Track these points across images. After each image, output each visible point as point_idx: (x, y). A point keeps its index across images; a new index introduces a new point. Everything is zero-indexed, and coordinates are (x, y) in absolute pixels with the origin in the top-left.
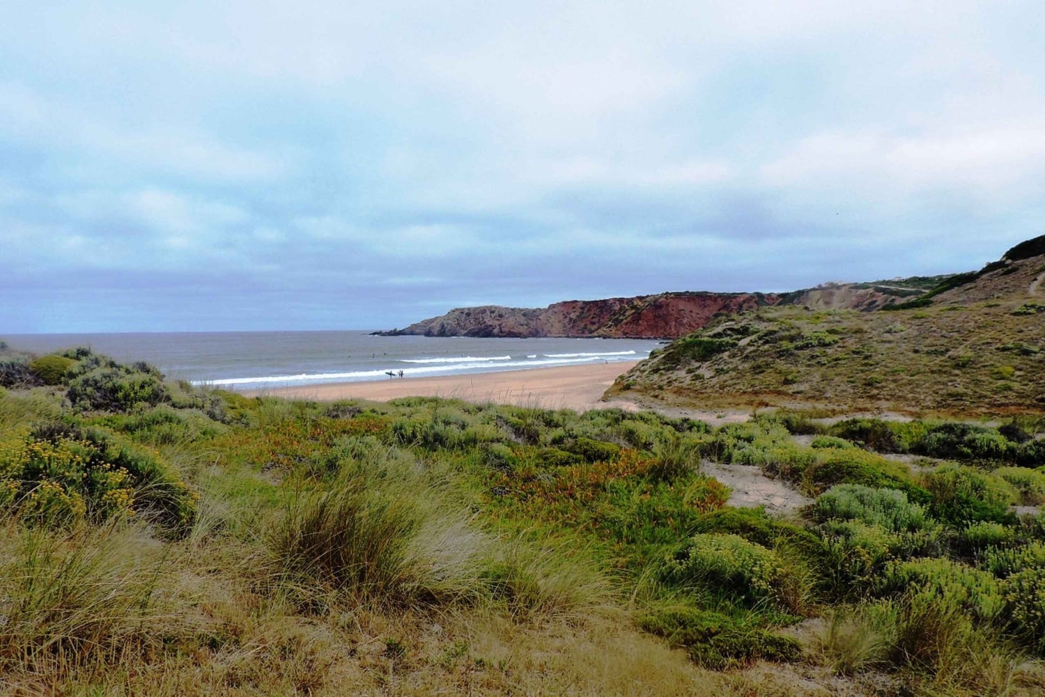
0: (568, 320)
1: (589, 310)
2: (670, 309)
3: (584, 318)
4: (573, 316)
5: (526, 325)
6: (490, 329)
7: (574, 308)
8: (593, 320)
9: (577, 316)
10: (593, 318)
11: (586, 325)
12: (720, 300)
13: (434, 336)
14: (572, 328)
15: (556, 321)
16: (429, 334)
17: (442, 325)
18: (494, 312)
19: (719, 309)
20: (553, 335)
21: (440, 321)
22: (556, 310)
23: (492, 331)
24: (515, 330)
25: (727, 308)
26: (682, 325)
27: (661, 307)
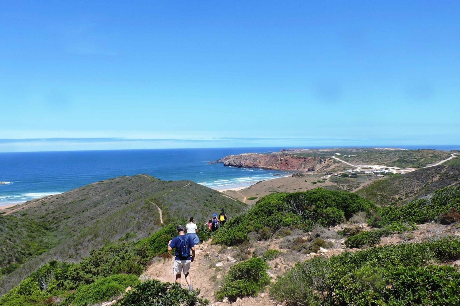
2: (289, 161)
5: (253, 163)
12: (304, 159)
13: (226, 165)
14: (266, 164)
15: (262, 162)
16: (225, 165)
17: (229, 162)
18: (244, 158)
19: (303, 162)
20: (261, 167)
21: (228, 160)
22: (262, 158)
23: (242, 165)
24: (249, 165)
25: (305, 161)
26: (292, 166)
27: (287, 160)
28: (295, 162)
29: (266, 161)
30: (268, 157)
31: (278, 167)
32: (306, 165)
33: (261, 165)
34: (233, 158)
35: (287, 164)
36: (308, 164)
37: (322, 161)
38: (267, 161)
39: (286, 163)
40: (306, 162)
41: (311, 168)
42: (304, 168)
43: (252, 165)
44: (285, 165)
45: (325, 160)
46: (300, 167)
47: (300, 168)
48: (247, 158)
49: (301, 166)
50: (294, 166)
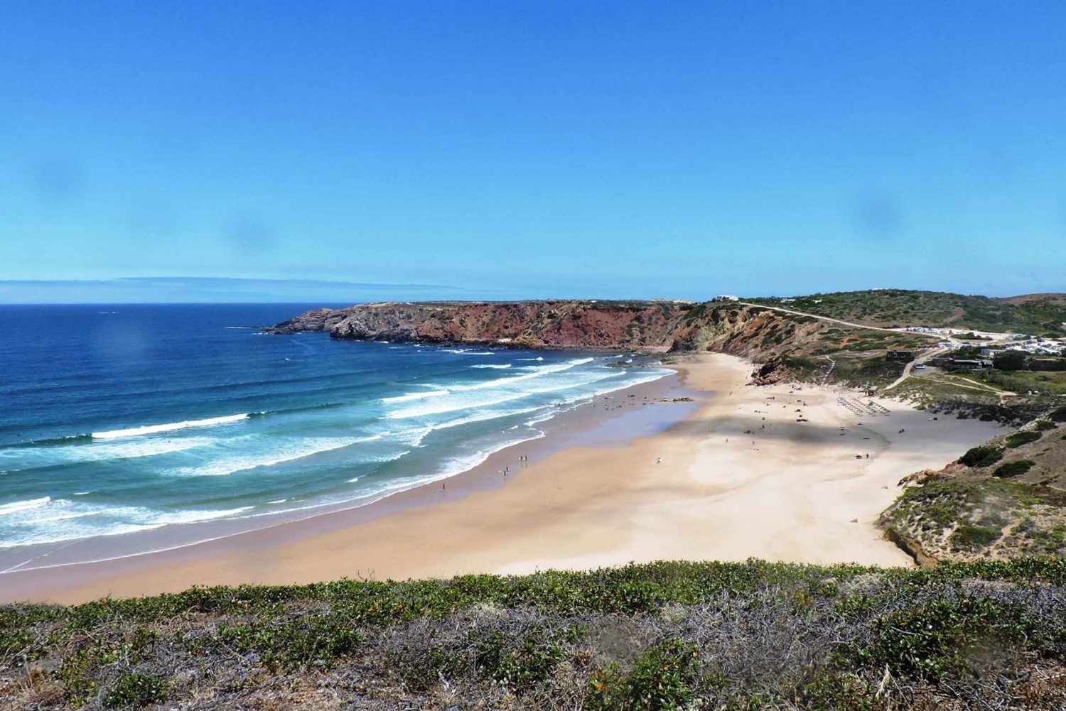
0: (480, 323)
1: (501, 314)
2: (588, 319)
3: (497, 322)
4: (485, 319)
5: (442, 328)
6: (406, 333)
7: (485, 311)
8: (506, 325)
9: (490, 320)
10: (506, 322)
11: (499, 329)
12: (630, 312)
13: (341, 336)
14: (487, 331)
15: (469, 325)
16: (335, 335)
17: (350, 325)
18: (402, 312)
19: (631, 321)
20: (468, 339)
21: (347, 321)
22: (468, 313)
23: (408, 335)
24: (431, 335)
25: (638, 319)
26: (601, 335)
27: (580, 317)
28: (607, 322)
29: (484, 323)
30: (486, 308)
31: (548, 339)
32: (646, 330)
33: (467, 333)
34: (364, 313)
35: (583, 330)
36: (653, 328)
37: (723, 316)
38: (487, 321)
39: (578, 327)
40: (642, 322)
41: (682, 342)
42: (643, 340)
43: (440, 334)
44: (572, 332)
45: (735, 314)
46: (628, 338)
47: (628, 341)
48: (411, 312)
49: (631, 336)
50: (608, 336)
